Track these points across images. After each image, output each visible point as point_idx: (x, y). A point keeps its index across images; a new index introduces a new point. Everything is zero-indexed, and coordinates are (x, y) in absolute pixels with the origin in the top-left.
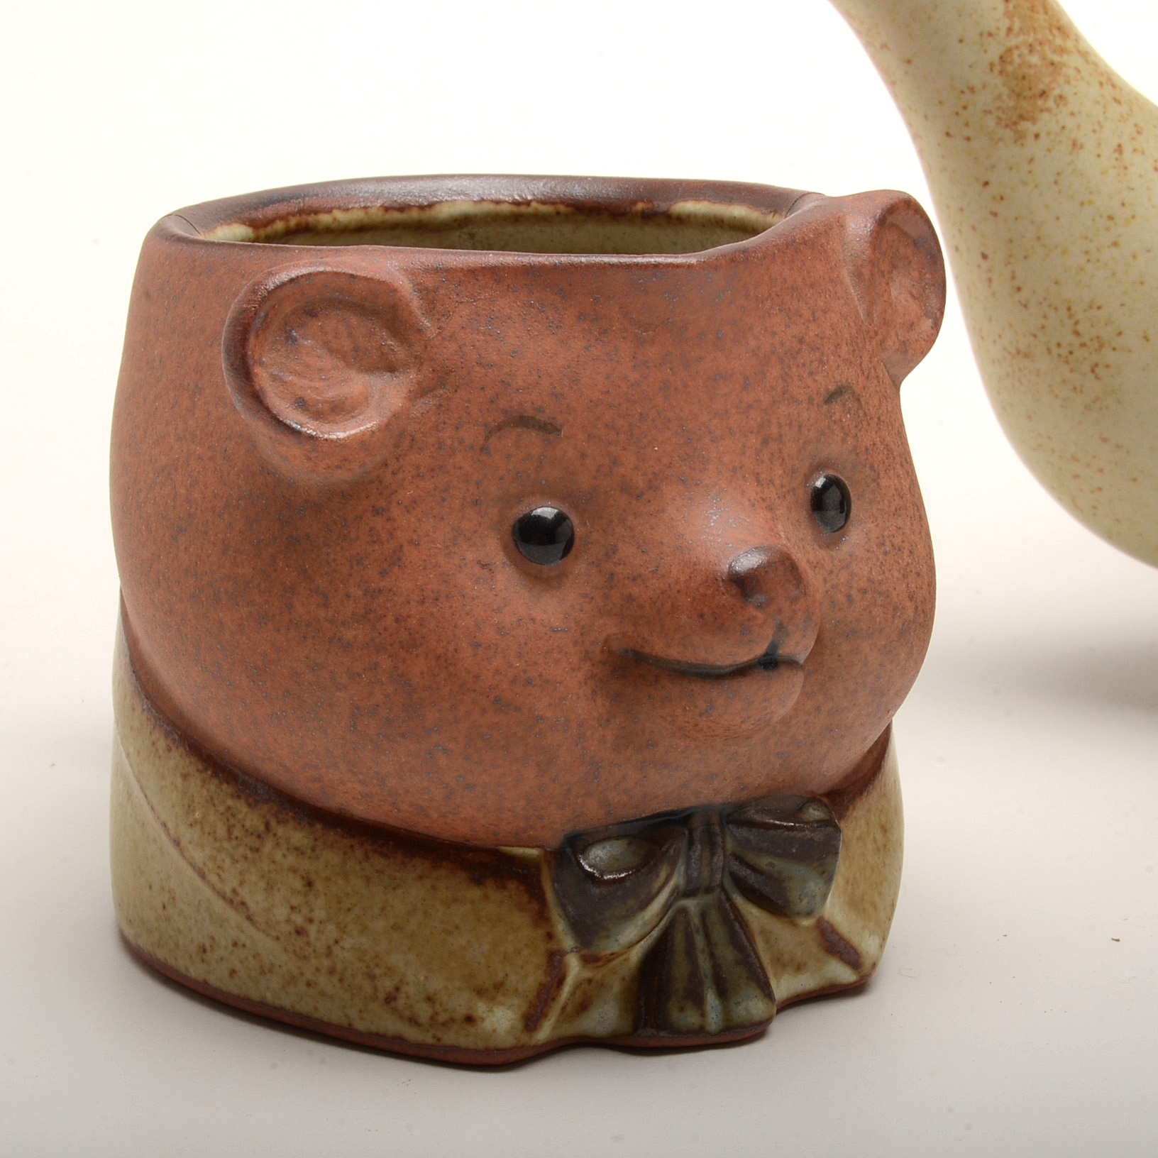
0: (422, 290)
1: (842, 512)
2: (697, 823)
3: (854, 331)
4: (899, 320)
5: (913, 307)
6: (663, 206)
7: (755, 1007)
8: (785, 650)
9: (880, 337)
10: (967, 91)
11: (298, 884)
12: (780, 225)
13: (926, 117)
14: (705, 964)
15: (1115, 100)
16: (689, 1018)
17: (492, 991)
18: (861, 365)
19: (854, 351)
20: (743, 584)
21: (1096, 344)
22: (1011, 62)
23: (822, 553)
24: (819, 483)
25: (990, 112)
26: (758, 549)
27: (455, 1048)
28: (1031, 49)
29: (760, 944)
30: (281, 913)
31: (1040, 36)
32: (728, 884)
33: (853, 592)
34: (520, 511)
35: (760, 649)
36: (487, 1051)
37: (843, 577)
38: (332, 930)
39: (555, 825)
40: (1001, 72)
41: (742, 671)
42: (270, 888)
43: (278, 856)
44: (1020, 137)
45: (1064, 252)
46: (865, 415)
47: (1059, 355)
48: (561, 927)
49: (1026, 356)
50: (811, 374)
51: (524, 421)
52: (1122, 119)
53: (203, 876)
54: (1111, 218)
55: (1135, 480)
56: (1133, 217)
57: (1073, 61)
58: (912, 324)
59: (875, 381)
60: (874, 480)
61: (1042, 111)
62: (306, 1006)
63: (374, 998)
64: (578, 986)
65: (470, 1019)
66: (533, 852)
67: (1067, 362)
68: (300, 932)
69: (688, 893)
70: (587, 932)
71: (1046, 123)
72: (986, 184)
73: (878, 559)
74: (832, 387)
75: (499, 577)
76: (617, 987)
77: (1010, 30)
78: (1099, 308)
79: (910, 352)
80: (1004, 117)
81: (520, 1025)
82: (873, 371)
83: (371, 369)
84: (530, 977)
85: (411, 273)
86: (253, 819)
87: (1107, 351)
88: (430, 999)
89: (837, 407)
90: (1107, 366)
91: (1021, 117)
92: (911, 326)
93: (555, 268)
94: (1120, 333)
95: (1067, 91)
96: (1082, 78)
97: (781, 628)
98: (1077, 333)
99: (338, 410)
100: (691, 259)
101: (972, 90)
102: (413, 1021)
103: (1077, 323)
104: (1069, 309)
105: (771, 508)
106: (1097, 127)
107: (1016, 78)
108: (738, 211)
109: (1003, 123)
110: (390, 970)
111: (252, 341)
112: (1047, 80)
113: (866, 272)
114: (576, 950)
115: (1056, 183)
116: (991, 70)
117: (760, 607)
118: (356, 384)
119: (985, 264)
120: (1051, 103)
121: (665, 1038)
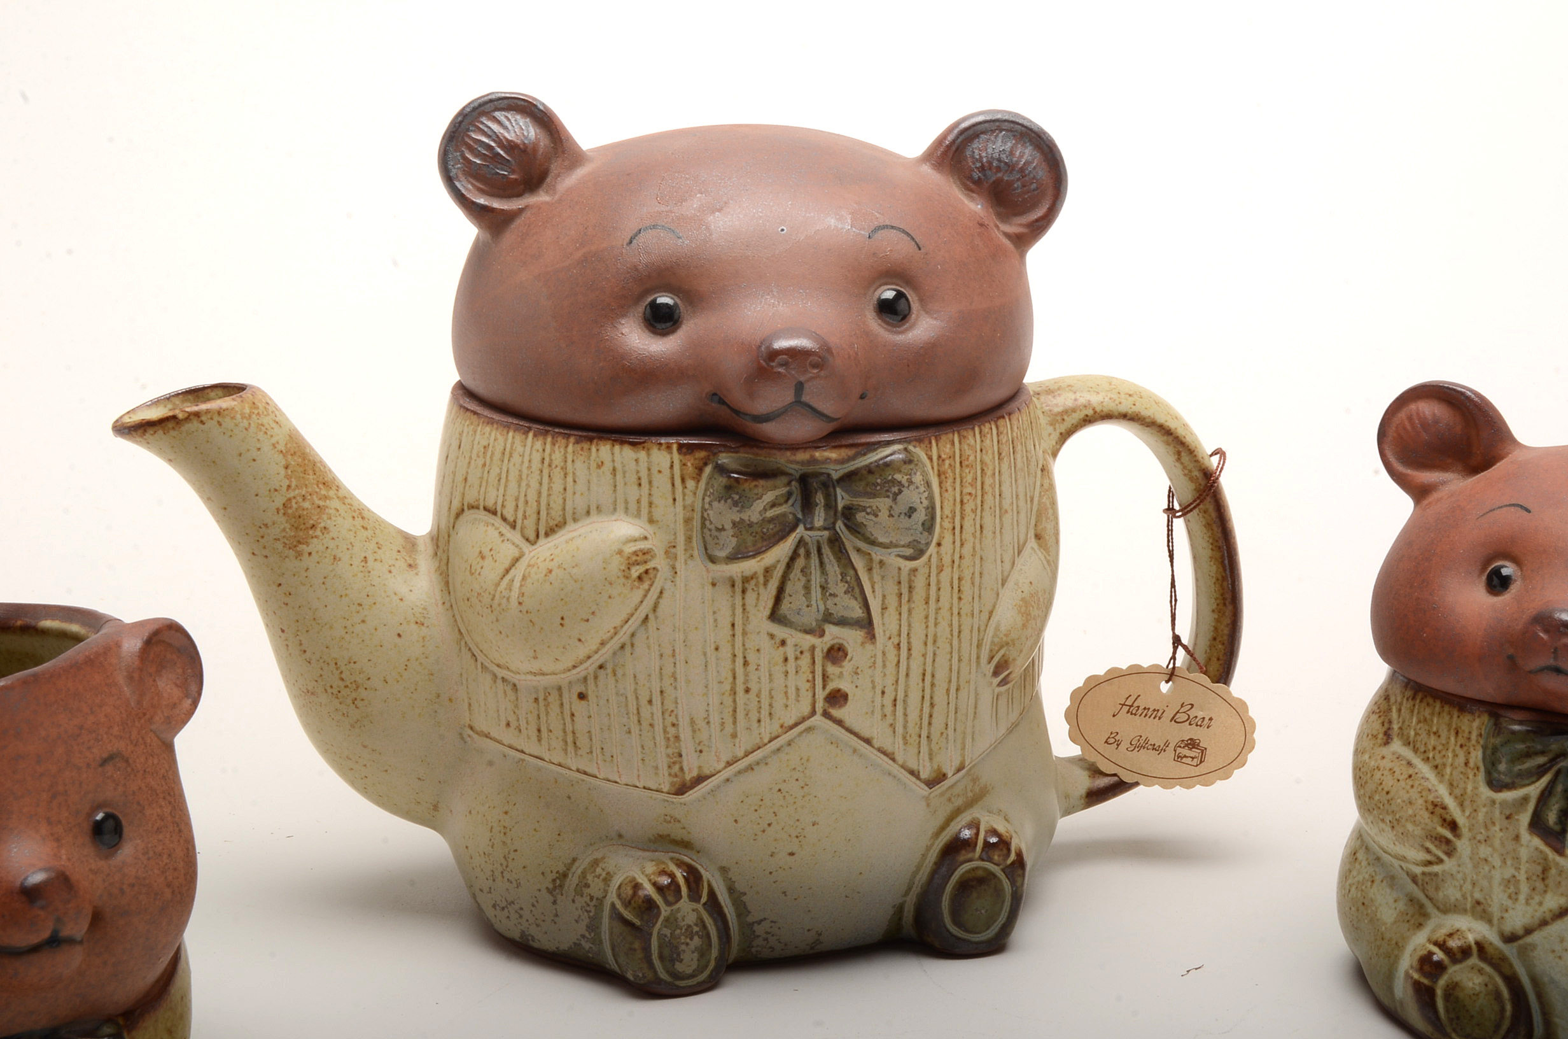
1: (116, 834)
3: (124, 716)
4: (164, 703)
5: (177, 693)
6: (33, 623)
8: (65, 932)
9: (148, 716)
10: (262, 526)
12: (94, 640)
13: (239, 543)
15: (363, 527)
18: (130, 737)
19: (124, 729)
20: (31, 894)
21: (354, 686)
22: (291, 508)
25: (279, 540)
28: (304, 498)
31: (310, 490)
33: (125, 887)
37: (117, 877)
40: (284, 514)
44: (299, 555)
45: (331, 628)
46: (133, 770)
47: (332, 693)
49: (313, 694)
50: (89, 748)
52: (368, 540)
54: (360, 605)
55: (386, 771)
56: (375, 603)
57: (334, 504)
58: (175, 704)
59: (143, 747)
60: (140, 812)
61: (312, 537)
67: (337, 698)
71: (315, 545)
72: (280, 585)
73: (143, 863)
74: (105, 756)
77: (289, 486)
78: (355, 663)
79: (174, 722)
80: (287, 542)
82: (140, 740)
87: (361, 690)
90: (362, 700)
91: (299, 542)
92: (174, 706)
94: (369, 679)
95: (329, 524)
96: (340, 515)
97: (58, 920)
98: (342, 679)
101: (266, 525)
103: (341, 672)
104: (336, 664)
105: (58, 840)
106: (350, 546)
107: (295, 518)
108: (74, 628)
109: (288, 546)
112: (315, 518)
113: (136, 675)
115: (324, 583)
116: (278, 513)
117: (42, 908)
119: (283, 635)
120: (318, 533)
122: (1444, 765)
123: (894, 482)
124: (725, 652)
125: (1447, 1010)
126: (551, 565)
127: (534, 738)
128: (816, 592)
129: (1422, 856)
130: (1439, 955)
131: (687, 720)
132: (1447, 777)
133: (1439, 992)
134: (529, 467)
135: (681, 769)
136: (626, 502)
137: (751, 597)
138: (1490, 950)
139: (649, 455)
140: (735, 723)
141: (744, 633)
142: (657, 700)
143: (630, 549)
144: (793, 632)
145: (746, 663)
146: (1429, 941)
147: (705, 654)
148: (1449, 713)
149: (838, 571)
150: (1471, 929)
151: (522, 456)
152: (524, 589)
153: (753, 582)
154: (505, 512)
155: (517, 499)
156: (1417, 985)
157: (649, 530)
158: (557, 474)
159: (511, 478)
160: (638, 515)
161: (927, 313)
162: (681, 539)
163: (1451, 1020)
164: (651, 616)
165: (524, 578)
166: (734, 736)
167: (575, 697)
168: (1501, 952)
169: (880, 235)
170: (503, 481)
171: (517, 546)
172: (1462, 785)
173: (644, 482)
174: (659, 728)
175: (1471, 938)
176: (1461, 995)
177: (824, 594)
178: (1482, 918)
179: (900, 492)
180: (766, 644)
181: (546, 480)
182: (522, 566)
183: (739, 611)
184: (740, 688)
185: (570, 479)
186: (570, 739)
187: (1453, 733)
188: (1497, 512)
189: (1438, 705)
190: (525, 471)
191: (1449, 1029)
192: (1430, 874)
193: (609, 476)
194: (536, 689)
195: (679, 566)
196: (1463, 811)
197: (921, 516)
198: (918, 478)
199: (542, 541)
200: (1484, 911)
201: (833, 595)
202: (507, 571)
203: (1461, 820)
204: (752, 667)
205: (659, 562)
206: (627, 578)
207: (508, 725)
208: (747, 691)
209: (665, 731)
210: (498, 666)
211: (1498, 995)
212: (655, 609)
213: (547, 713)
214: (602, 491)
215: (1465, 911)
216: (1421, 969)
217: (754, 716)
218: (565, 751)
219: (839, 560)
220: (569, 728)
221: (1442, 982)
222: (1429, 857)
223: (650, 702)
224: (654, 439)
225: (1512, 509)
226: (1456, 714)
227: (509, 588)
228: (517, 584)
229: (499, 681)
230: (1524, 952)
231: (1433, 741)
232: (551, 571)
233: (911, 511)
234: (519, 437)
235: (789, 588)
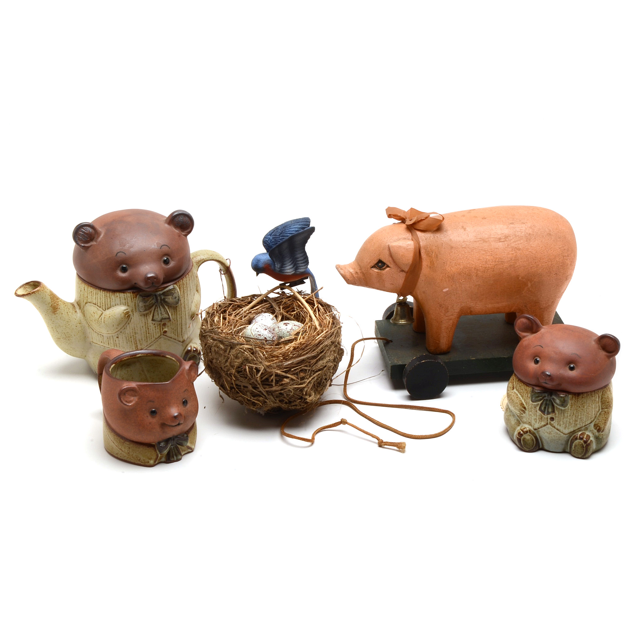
0: (138, 387)
1: (186, 403)
2: (172, 438)
5: (194, 374)
7: (180, 457)
10: (47, 310)
11: (128, 448)
14: (174, 453)
15: (65, 306)
16: (173, 459)
17: (151, 459)
20: (175, 417)
23: (184, 408)
24: (184, 400)
25: (51, 312)
26: (177, 413)
27: (147, 465)
29: (180, 449)
30: (126, 451)
31: (55, 301)
32: (176, 444)
34: (151, 410)
35: (178, 423)
36: (150, 465)
37: (187, 410)
38: (132, 453)
39: (157, 441)
40: (52, 307)
41: (176, 426)
42: (125, 448)
43: (126, 445)
44: (55, 314)
45: (63, 327)
48: (158, 451)
49: (59, 339)
51: (150, 401)
52: (67, 308)
53: (117, 446)
54: (68, 322)
55: (75, 351)
56: (71, 321)
61: (57, 310)
62: (129, 460)
63: (138, 460)
64: (160, 457)
65: (148, 462)
66: (154, 444)
67: (65, 339)
68: (129, 453)
69: (172, 445)
70: (160, 452)
71: (58, 312)
72: (52, 320)
74: (184, 390)
75: (149, 417)
76: (164, 457)
77: (52, 301)
78: (68, 333)
81: (154, 462)
82: (190, 385)
83: (133, 396)
84: (154, 457)
85: (137, 385)
86: (123, 441)
87: (70, 338)
88: (144, 460)
89: (185, 392)
93: (153, 384)
94: (71, 335)
96: (61, 305)
97: (179, 421)
99: (130, 402)
100: (168, 382)
102: (142, 462)
104: (64, 333)
105: (179, 406)
106: (64, 311)
107: (54, 307)
109: (53, 313)
110: (139, 457)
111: (121, 396)
112: (57, 306)
114: (160, 454)
115: (60, 319)
116: (50, 307)
117: (177, 419)
118: (132, 398)
119: (52, 329)
121: (170, 462)
122: (523, 396)
123: (172, 293)
124: (144, 328)
125: (523, 443)
126: (110, 316)
127: (108, 345)
128: (160, 315)
129: (519, 413)
130: (522, 432)
131: (138, 340)
132: (524, 398)
133: (522, 440)
134: (102, 297)
135: (138, 348)
136: (123, 303)
137: (148, 317)
138: (531, 432)
139: (126, 294)
140: (147, 339)
141: (147, 323)
142: (132, 337)
143: (125, 312)
144: (156, 322)
145: (148, 329)
146: (520, 429)
147: (140, 328)
148: (525, 386)
149: (163, 310)
150: (528, 427)
151: (100, 294)
152: (105, 320)
153: (148, 315)
154: (98, 305)
155: (100, 302)
156: (518, 438)
157: (128, 307)
158: (108, 298)
159: (98, 298)
160: (125, 305)
161: (172, 260)
162: (134, 308)
163: (524, 445)
164: (130, 323)
165: (104, 318)
166: (147, 341)
167: (116, 338)
168: (534, 432)
169: (162, 247)
170: (97, 299)
171: (101, 311)
172: (527, 400)
173: (126, 299)
174: (133, 342)
175: (528, 429)
176: (526, 440)
177: (161, 315)
178: (530, 425)
179: (173, 294)
180: (151, 325)
181: (106, 299)
182: (103, 315)
183: (146, 320)
184: (147, 333)
185: (111, 299)
186: (115, 344)
187: (525, 390)
188: (537, 347)
189: (523, 384)
190: (101, 298)
191: (523, 446)
192: (521, 416)
193: (119, 298)
194: (108, 336)
195: (134, 313)
196: (527, 405)
197: (177, 298)
198: (176, 291)
199: (107, 310)
200: (531, 424)
201: (163, 315)
202: (100, 316)
203: (526, 407)
204: (149, 329)
205: (131, 313)
206: (125, 317)
207: (102, 342)
208: (149, 333)
209: (134, 342)
210: (99, 332)
211: (533, 440)
212: (130, 321)
213: (110, 340)
214: (118, 301)
215: (527, 424)
216: (518, 435)
217: (150, 338)
218: (114, 347)
219: (163, 308)
220: (115, 343)
221: (522, 438)
222: (520, 413)
223: (131, 337)
224: (127, 291)
225: (540, 347)
226: (526, 386)
227: (101, 319)
228: (103, 319)
229: (99, 335)
230: (538, 432)
231: (521, 391)
232: (110, 317)
233: (176, 297)
234: (99, 291)
235: (155, 314)
